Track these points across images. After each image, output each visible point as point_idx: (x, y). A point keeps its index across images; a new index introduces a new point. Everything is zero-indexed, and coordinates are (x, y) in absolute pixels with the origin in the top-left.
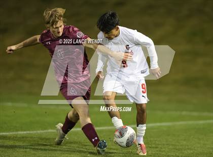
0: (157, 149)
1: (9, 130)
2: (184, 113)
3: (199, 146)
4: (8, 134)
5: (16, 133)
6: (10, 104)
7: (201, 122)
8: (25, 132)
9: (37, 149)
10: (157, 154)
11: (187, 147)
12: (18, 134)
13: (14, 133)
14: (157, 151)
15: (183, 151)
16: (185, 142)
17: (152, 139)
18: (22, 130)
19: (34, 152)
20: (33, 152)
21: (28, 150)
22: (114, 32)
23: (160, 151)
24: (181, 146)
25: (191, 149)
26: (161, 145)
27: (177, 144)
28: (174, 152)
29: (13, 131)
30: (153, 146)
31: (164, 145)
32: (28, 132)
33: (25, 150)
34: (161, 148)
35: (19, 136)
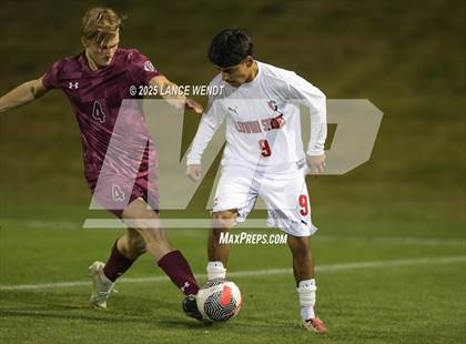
0: (352, 318)
1: (39, 280)
2: (409, 241)
3: (441, 310)
4: (35, 287)
5: (54, 285)
6: (39, 224)
7: (445, 260)
8: (71, 284)
9: (97, 319)
10: (352, 328)
11: (416, 314)
12: (56, 288)
13: (49, 285)
14: (352, 322)
15: (407, 322)
16: (410, 304)
17: (341, 297)
18: (65, 280)
19: (91, 326)
20: (88, 325)
21: (78, 321)
22: (243, 68)
23: (358, 322)
24: (403, 311)
25: (423, 318)
26: (360, 308)
27: (394, 307)
28: (388, 323)
29: (47, 282)
30: (344, 311)
31: (366, 309)
32: (79, 283)
33: (71, 321)
34: (361, 316)
35: (58, 292)
